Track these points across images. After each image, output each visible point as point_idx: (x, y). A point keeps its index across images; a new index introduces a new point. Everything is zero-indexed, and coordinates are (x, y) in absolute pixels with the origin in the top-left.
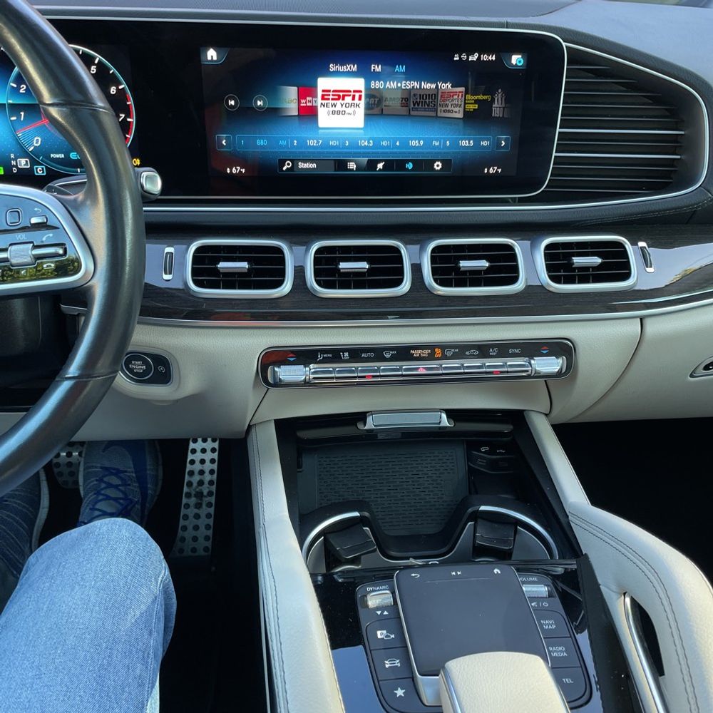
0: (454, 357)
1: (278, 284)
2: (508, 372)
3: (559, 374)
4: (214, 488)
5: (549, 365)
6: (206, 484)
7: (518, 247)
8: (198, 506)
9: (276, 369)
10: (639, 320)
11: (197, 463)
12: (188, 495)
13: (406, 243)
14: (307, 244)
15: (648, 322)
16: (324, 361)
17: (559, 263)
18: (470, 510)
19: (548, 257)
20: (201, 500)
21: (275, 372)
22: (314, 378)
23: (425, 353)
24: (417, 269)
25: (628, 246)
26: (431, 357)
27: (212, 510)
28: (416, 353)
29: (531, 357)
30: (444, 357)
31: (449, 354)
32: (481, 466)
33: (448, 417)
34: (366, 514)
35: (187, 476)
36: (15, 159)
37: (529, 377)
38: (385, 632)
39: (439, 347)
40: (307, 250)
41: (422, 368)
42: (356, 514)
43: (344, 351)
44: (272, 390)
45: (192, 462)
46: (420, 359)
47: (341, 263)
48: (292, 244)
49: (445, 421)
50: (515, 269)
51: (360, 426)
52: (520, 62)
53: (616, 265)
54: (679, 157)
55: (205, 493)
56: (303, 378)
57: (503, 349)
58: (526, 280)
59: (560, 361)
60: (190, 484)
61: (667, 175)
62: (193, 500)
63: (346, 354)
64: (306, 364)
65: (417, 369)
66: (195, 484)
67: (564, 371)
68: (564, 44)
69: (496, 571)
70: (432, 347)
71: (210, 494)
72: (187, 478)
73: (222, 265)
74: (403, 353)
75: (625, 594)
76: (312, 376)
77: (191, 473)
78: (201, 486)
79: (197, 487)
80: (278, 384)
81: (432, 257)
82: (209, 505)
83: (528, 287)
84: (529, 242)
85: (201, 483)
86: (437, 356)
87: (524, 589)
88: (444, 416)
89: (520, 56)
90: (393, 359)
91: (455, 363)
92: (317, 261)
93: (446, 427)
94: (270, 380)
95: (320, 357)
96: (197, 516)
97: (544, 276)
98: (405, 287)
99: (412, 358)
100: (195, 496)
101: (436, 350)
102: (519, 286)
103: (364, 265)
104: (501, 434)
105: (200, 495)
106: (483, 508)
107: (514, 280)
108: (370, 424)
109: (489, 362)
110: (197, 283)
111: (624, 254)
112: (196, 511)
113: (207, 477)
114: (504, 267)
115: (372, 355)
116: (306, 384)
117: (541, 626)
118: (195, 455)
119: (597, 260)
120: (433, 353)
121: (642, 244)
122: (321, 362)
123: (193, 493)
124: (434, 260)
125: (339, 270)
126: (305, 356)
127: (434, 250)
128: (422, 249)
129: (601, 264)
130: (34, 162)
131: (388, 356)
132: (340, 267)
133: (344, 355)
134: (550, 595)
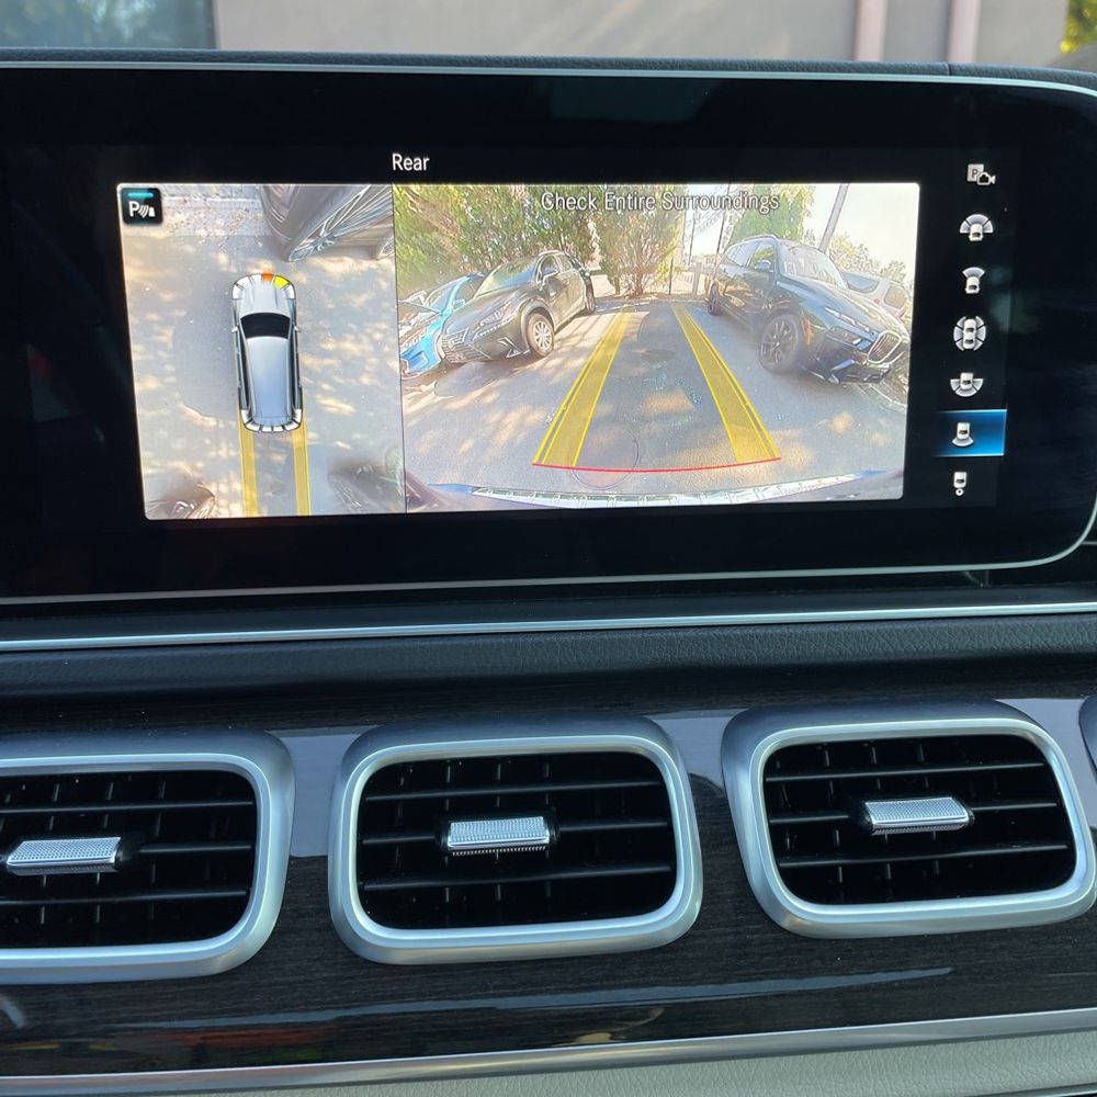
47: (454, 826)
103: (535, 833)
132: (452, 842)
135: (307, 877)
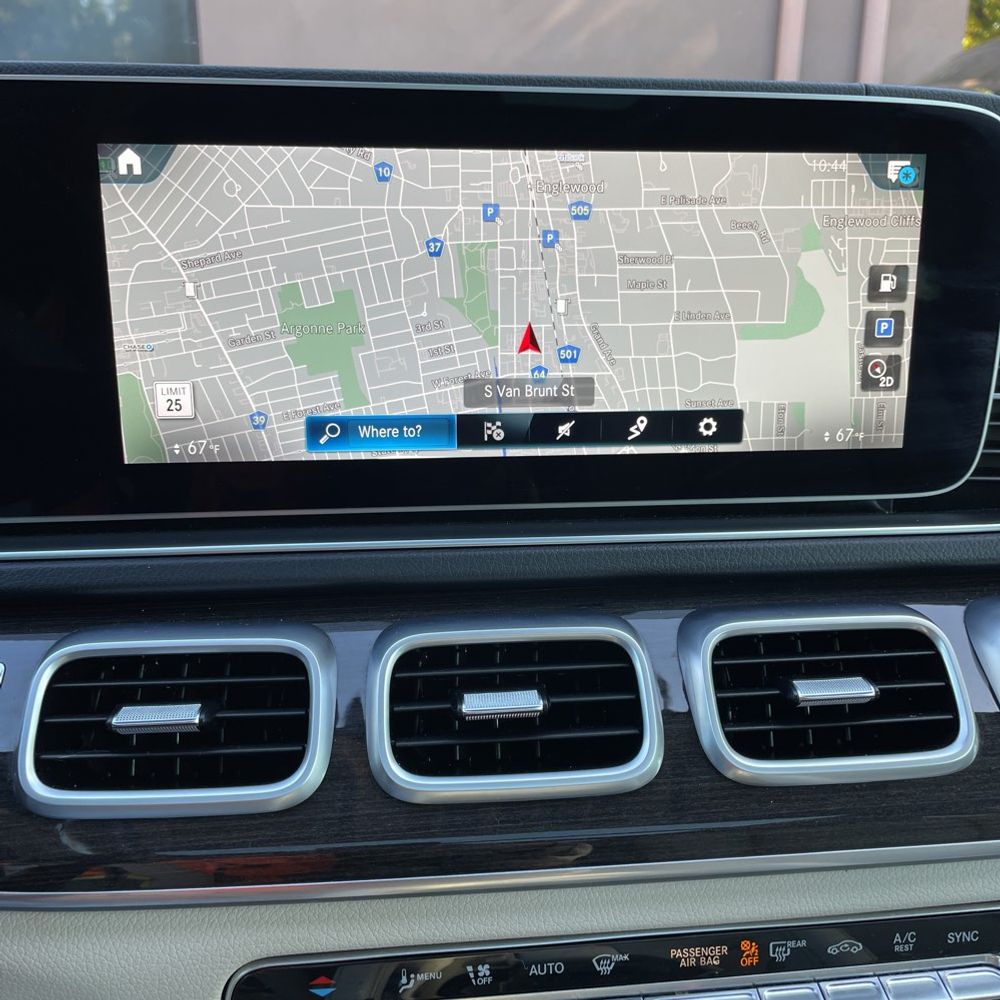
0: (796, 962)
1: (289, 766)
16: (422, 994)
23: (714, 955)
26: (730, 966)
28: (686, 956)
30: (768, 964)
31: (780, 953)
39: (752, 935)
40: (374, 660)
43: (479, 959)
46: (697, 972)
47: (467, 697)
52: (907, 175)
63: (484, 970)
70: (730, 938)
74: (649, 958)
89: (908, 163)
90: (621, 976)
92: (400, 690)
98: (649, 759)
99: (675, 972)
101: (745, 945)
102: (961, 752)
103: (529, 701)
115: (557, 968)
125: (461, 715)
127: (720, 650)
132: (465, 708)
133: (476, 973)
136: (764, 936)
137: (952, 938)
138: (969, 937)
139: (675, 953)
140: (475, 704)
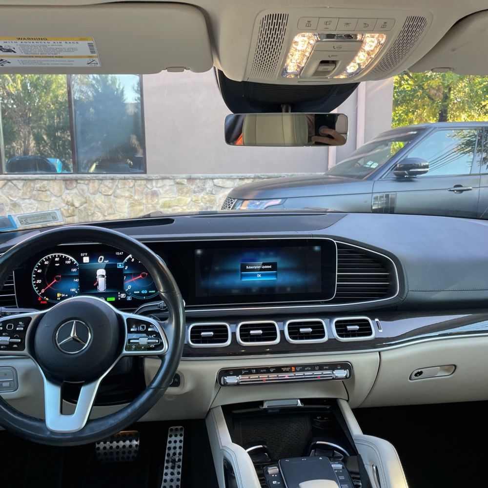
0: (300, 371)
1: (225, 341)
2: (324, 377)
3: (346, 377)
4: (181, 457)
5: (341, 373)
6: (177, 455)
7: (324, 322)
8: (173, 468)
9: (225, 378)
10: (378, 353)
11: (173, 442)
12: (168, 462)
13: (277, 322)
14: (237, 324)
15: (382, 354)
16: (245, 374)
17: (342, 329)
18: (312, 444)
19: (336, 326)
20: (175, 464)
21: (224, 379)
22: (241, 382)
23: (288, 369)
24: (282, 332)
25: (370, 321)
26: (290, 371)
27: (180, 470)
28: (284, 369)
29: (334, 370)
30: (296, 371)
31: (298, 369)
32: (317, 426)
33: (301, 402)
34: (266, 447)
35: (167, 450)
36: (120, 294)
37: (333, 379)
38: (276, 482)
39: (294, 366)
40: (237, 326)
41: (286, 376)
42: (261, 446)
43: (253, 369)
44: (222, 388)
45: (170, 442)
46: (286, 372)
48: (230, 324)
49: (299, 404)
50: (323, 332)
51: (261, 408)
52: (318, 249)
53: (365, 329)
54: (388, 283)
55: (177, 460)
56: (236, 381)
57: (321, 367)
58: (328, 336)
59: (346, 371)
60: (169, 455)
61: (385, 291)
62: (170, 464)
63: (254, 371)
64: (237, 375)
65: (285, 377)
66: (171, 455)
67: (348, 376)
68: (335, 241)
69: (320, 458)
70: (290, 366)
71: (179, 460)
72: (167, 451)
73: (203, 334)
74: (278, 369)
75: (373, 466)
76: (240, 381)
77: (169, 449)
78: (174, 456)
79: (172, 457)
80: (226, 384)
81: (288, 327)
82: (179, 467)
83: (329, 339)
84: (329, 320)
85: (174, 454)
86: (293, 370)
87: (332, 466)
88: (299, 401)
90: (274, 372)
91: (301, 374)
92: (241, 331)
93: (300, 407)
94: (222, 383)
95: (243, 372)
96: (172, 474)
97: (336, 335)
98: (278, 340)
99: (282, 372)
100: (172, 462)
101: (293, 368)
102: (325, 339)
104: (326, 409)
105: (174, 461)
106: (318, 442)
107: (323, 336)
108: (265, 406)
109: (316, 373)
110: (193, 342)
111: (369, 324)
112: (172, 470)
113: (178, 451)
114: (318, 331)
115: (265, 370)
116: (238, 384)
117: (339, 478)
118: (171, 438)
119: (357, 327)
120: (291, 369)
121: (377, 320)
122: (244, 374)
123: (171, 460)
124: (289, 329)
125: (250, 334)
126: (237, 372)
127: (289, 325)
128: (284, 324)
129: (359, 329)
130: (127, 295)
131: (272, 371)
134: (343, 468)
135: (234, 334)
136: (296, 366)
137: (324, 368)
138: (327, 367)
139: (282, 369)
140: (252, 332)
